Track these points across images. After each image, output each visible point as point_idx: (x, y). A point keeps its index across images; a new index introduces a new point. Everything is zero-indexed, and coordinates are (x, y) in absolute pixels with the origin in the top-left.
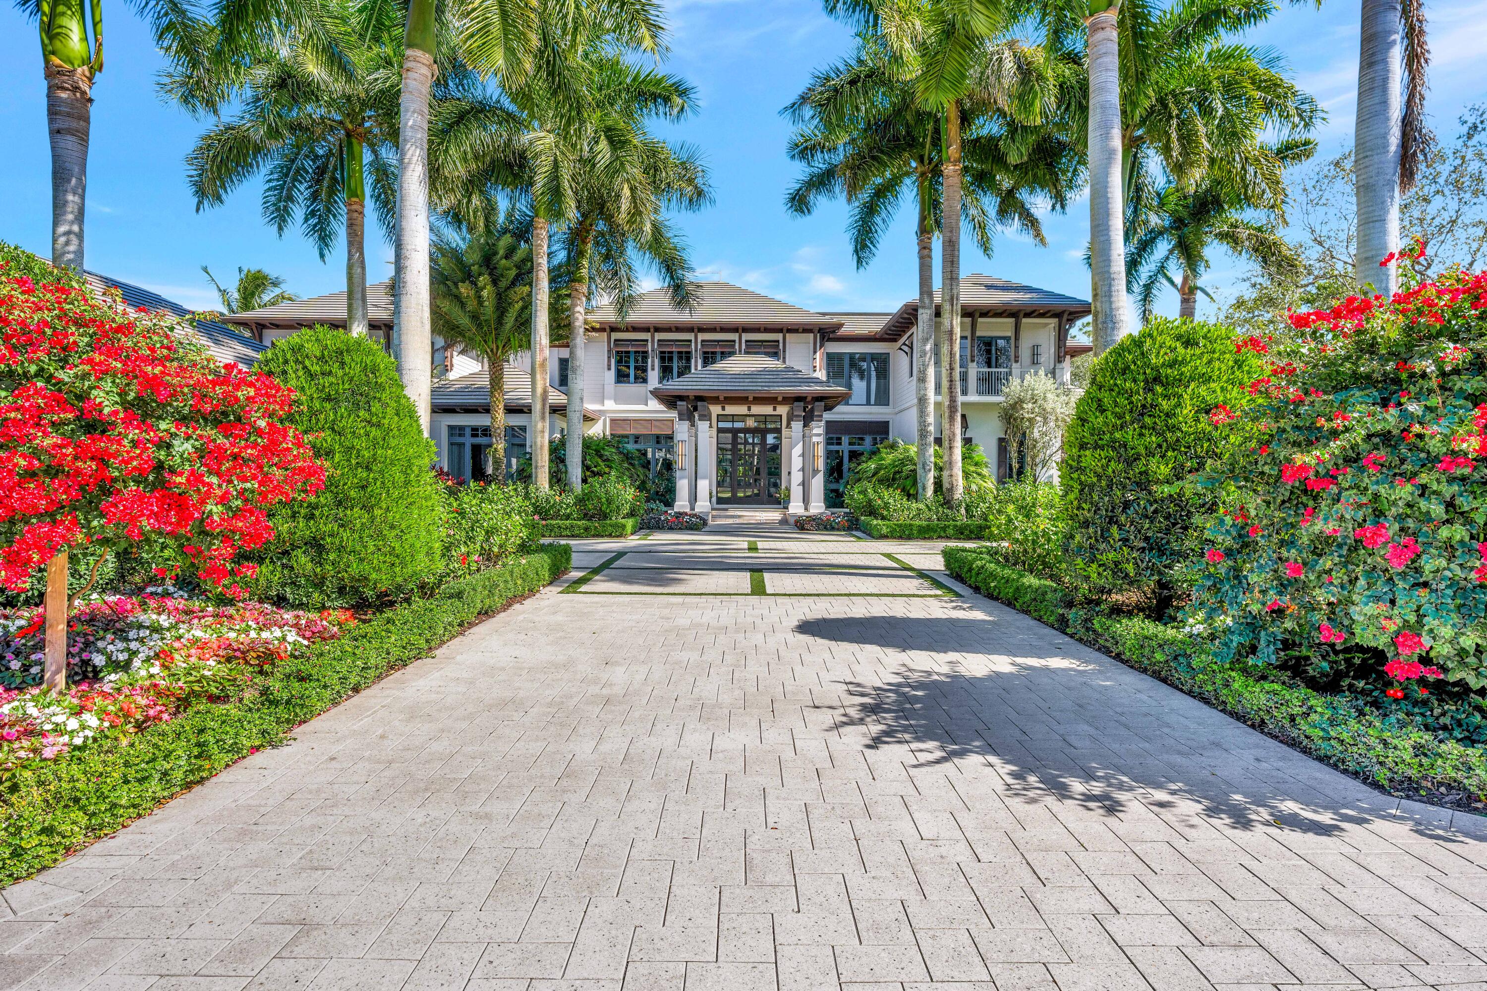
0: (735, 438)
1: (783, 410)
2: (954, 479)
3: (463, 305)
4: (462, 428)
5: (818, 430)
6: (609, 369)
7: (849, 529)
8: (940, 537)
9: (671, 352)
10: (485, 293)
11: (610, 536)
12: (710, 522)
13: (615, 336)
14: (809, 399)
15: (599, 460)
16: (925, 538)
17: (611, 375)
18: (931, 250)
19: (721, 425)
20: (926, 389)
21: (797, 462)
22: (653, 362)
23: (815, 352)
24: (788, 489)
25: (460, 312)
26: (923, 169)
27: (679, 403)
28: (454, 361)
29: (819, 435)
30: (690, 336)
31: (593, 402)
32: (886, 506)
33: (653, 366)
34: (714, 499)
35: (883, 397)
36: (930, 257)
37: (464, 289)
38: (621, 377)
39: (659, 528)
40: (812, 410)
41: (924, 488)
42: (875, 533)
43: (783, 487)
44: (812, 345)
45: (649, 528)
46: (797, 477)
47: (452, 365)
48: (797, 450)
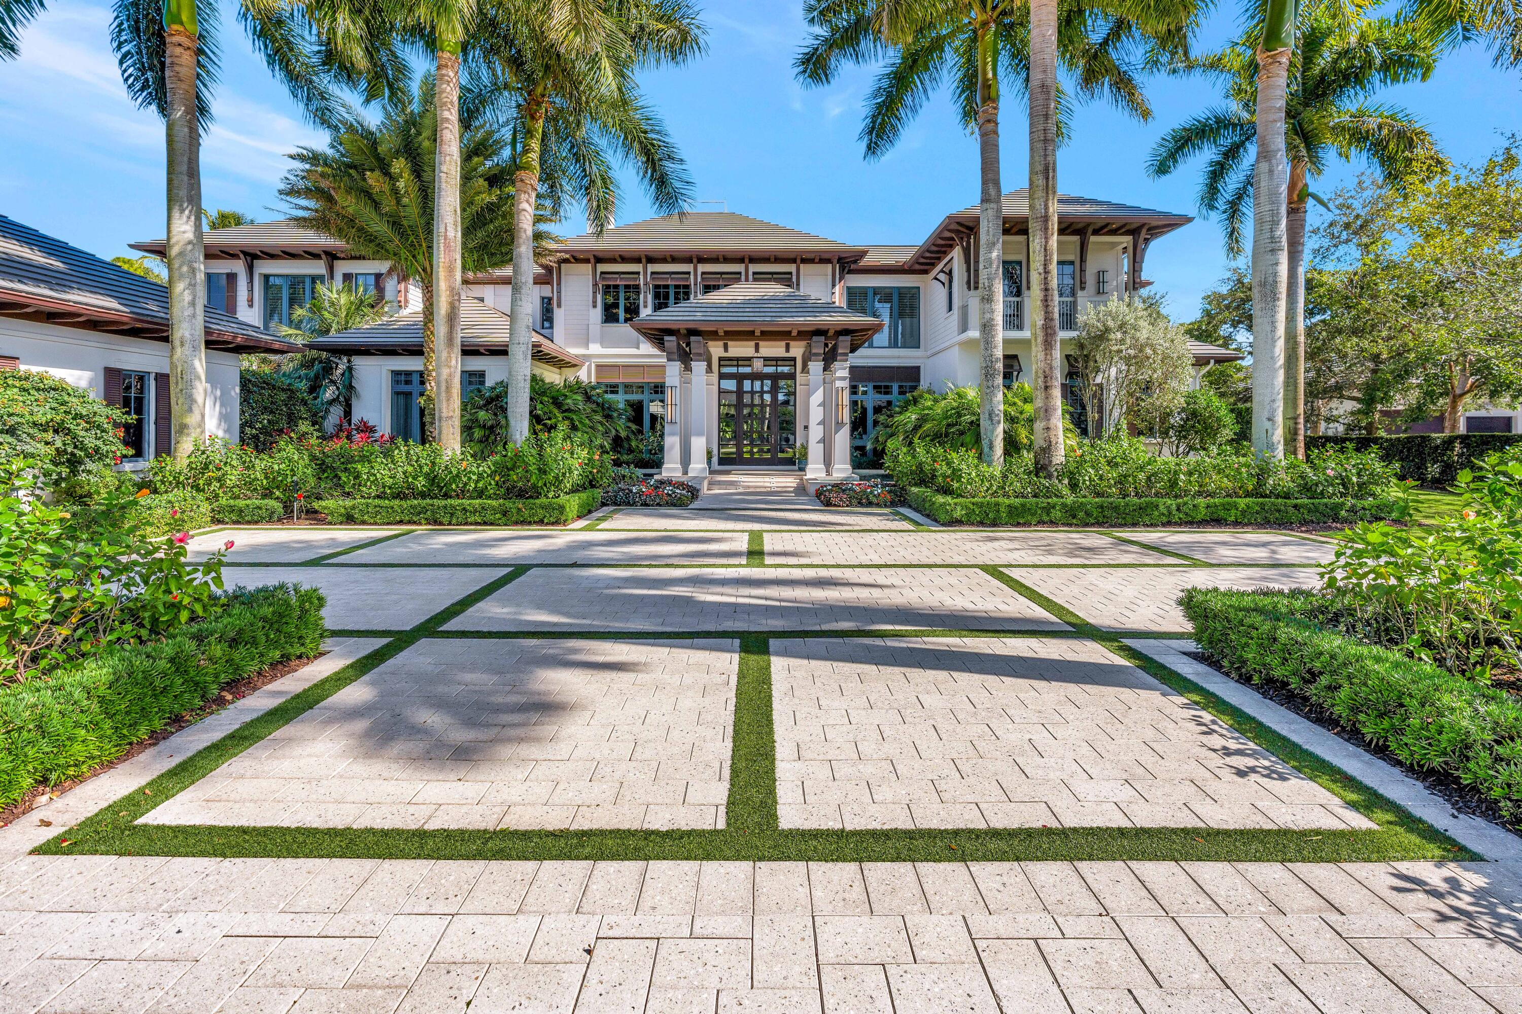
0: (740, 385)
1: (797, 350)
2: (1052, 433)
3: (376, 205)
4: (408, 374)
5: (841, 371)
6: (595, 306)
7: (893, 504)
8: (1041, 522)
9: (667, 287)
10: (401, 184)
11: (541, 522)
12: (705, 490)
13: (602, 267)
14: (831, 333)
15: (556, 411)
16: (1018, 524)
17: (597, 314)
18: (997, 124)
19: (725, 370)
20: (992, 312)
21: (816, 414)
22: (645, 297)
23: (834, 286)
24: (805, 447)
25: (374, 215)
26: (985, 17)
27: (666, 338)
28: (410, 296)
29: (843, 379)
30: (688, 267)
31: (576, 345)
32: (956, 474)
33: (645, 302)
34: (715, 460)
35: (913, 340)
36: (996, 133)
37: (373, 179)
38: (610, 316)
39: (628, 504)
40: (835, 348)
41: (991, 447)
42: (943, 517)
43: (798, 444)
44: (830, 277)
45: (615, 504)
46: (816, 433)
47: (406, 301)
48: (817, 398)
